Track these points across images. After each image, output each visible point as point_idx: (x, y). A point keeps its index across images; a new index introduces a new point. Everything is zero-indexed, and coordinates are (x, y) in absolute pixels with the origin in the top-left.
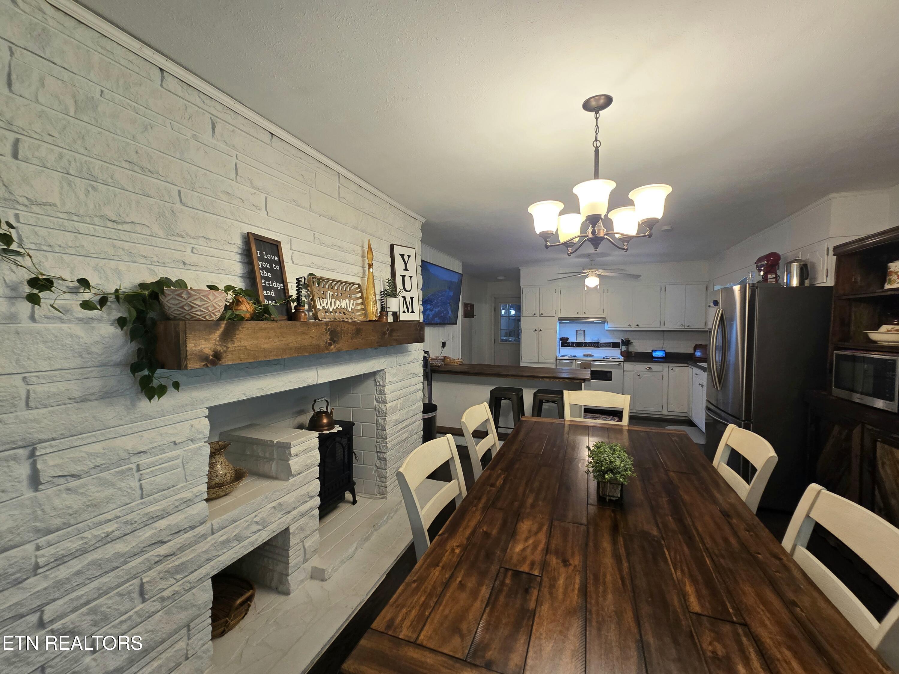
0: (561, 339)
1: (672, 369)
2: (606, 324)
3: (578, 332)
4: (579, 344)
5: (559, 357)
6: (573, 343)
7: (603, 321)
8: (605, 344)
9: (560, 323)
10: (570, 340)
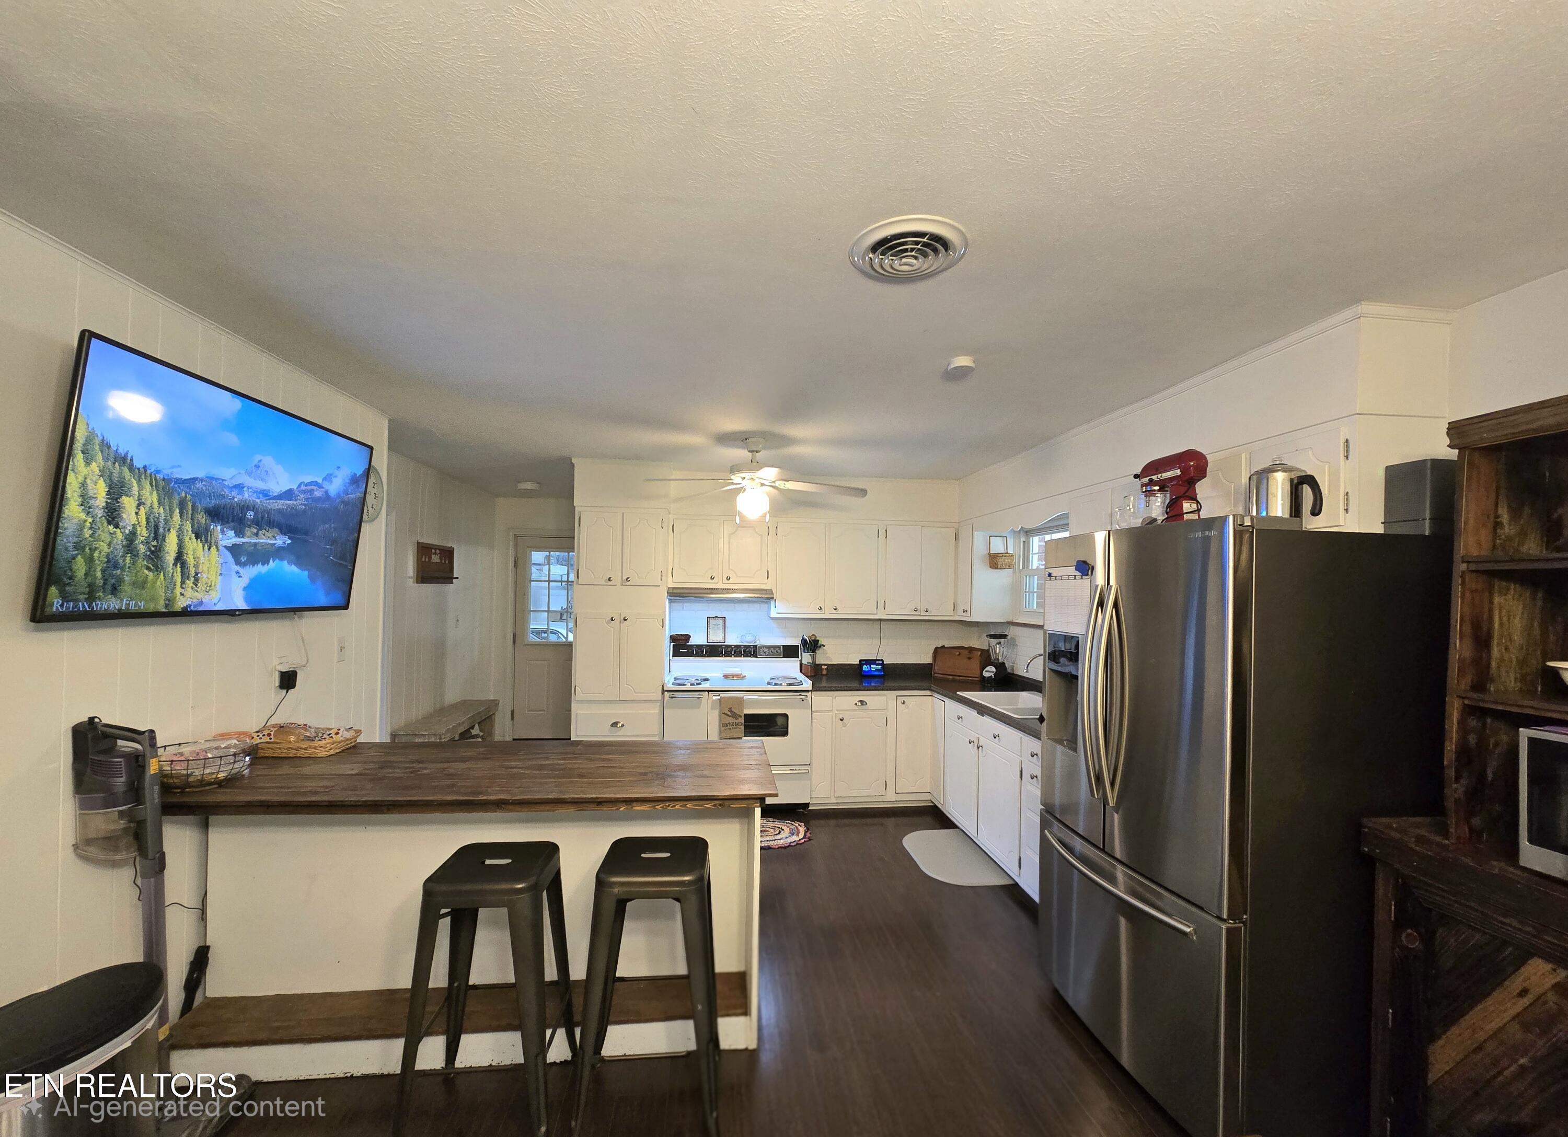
0: (673, 638)
1: (904, 703)
2: (772, 603)
3: (712, 621)
4: (714, 651)
5: (670, 686)
6: (700, 647)
7: (766, 597)
8: (769, 647)
9: (671, 601)
10: (693, 642)
